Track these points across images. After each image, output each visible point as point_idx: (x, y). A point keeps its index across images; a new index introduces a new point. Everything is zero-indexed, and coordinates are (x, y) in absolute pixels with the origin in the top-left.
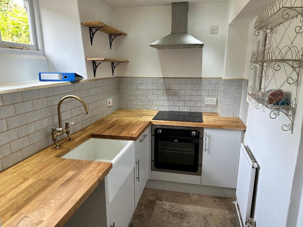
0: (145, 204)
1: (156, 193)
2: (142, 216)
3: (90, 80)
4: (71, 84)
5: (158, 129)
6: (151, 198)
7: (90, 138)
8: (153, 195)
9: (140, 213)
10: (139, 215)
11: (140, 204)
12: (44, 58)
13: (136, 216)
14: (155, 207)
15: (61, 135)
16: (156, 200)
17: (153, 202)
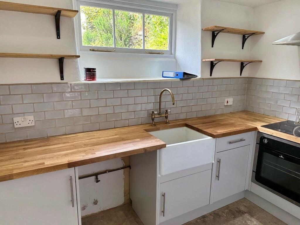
0: (232, 209)
1: (252, 207)
2: (220, 216)
3: (203, 79)
4: (179, 80)
5: (265, 138)
6: (242, 208)
7: (184, 126)
8: (247, 207)
9: (220, 213)
10: (217, 214)
11: (227, 207)
12: (174, 60)
13: (214, 214)
14: (240, 217)
15: (158, 117)
16: (245, 213)
17: (241, 213)
